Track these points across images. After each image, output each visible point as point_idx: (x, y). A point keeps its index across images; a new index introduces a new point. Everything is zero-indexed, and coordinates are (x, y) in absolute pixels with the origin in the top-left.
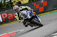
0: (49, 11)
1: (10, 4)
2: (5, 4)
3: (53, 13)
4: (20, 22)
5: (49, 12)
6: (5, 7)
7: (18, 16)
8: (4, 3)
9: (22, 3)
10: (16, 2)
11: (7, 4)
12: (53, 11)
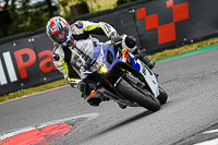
0: (195, 41)
1: (46, 10)
2: (27, 14)
3: (210, 48)
4: (73, 85)
5: (195, 45)
6: (28, 23)
7: (67, 59)
8: (25, 7)
9: (93, 6)
10: (70, 4)
11: (37, 13)
12: (210, 41)
